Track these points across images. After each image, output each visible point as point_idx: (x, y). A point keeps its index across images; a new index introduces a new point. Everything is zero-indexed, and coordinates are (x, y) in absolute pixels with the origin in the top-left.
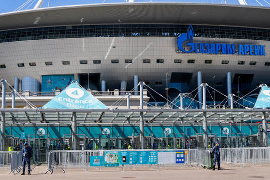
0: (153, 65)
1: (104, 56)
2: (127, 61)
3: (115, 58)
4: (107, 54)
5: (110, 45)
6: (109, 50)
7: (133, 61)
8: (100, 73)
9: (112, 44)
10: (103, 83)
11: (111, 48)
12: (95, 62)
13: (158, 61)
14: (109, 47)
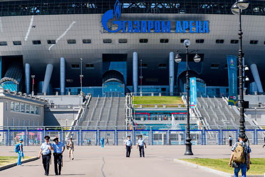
0: (80, 46)
1: (24, 37)
2: (50, 42)
3: (36, 39)
4: (28, 34)
5: (29, 25)
6: (29, 31)
7: (56, 42)
8: (22, 56)
9: (31, 24)
10: (27, 66)
11: (30, 28)
12: (15, 43)
13: (84, 41)
14: (29, 26)
